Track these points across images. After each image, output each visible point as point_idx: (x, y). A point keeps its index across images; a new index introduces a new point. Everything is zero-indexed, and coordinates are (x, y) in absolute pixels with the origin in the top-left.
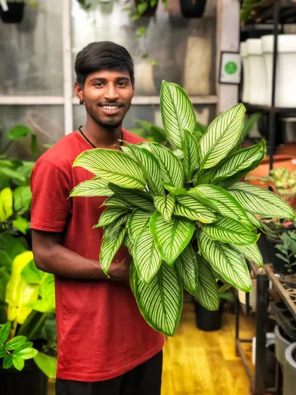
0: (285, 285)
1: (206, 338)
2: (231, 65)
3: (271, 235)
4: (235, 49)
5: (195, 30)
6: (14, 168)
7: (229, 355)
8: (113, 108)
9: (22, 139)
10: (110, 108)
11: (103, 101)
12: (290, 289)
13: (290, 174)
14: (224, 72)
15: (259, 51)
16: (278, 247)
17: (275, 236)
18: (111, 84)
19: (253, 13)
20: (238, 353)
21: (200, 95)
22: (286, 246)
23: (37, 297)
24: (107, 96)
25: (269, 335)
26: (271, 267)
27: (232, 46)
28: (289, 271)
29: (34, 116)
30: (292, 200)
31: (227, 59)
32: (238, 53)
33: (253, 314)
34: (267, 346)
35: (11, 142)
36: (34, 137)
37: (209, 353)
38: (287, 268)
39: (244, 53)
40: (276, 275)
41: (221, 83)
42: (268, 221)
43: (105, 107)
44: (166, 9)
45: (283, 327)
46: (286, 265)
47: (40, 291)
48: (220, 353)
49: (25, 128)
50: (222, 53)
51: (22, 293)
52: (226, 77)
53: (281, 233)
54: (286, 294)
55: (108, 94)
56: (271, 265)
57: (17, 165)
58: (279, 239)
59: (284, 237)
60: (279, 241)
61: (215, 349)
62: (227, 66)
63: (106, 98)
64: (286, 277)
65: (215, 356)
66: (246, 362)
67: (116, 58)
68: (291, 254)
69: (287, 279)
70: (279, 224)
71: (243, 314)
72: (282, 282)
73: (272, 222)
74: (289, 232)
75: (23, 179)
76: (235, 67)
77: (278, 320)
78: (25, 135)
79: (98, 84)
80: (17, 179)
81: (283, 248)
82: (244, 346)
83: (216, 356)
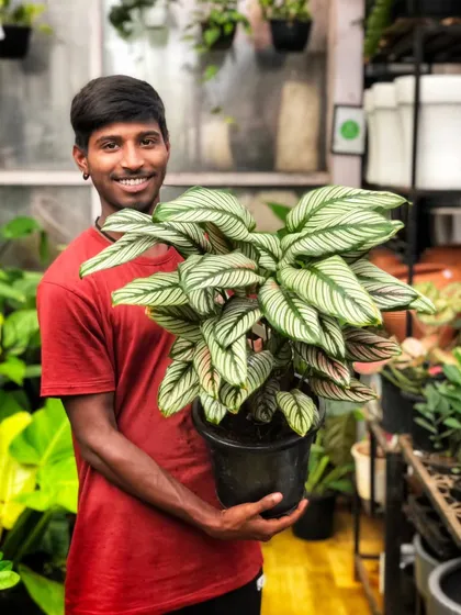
0: (430, 468)
1: (309, 551)
2: (349, 127)
3: (408, 388)
4: (356, 101)
5: (294, 73)
6: (9, 283)
7: (344, 580)
8: (137, 181)
9: (25, 238)
10: (132, 182)
11: (119, 172)
12: (438, 475)
13: (438, 292)
14: (338, 136)
15: (392, 103)
16: (420, 407)
17: (413, 390)
18: (130, 144)
19: (383, 43)
20: (357, 576)
21: (302, 172)
22: (431, 406)
23: (33, 486)
24: (125, 165)
25: (406, 548)
26: (408, 440)
27: (351, 95)
28: (437, 446)
29: (45, 203)
30: (442, 333)
31: (343, 116)
32: (360, 106)
33: (381, 515)
34: (402, 565)
35: (9, 242)
36: (43, 235)
37: (312, 576)
38: (433, 443)
39: (369, 106)
40: (417, 453)
41: (334, 153)
42: (402, 366)
43: (124, 182)
44: (250, 40)
45: (427, 537)
46: (432, 438)
47: (38, 477)
48: (329, 577)
49: (31, 221)
50: (336, 107)
51: (10, 480)
52: (342, 144)
53: (423, 386)
54: (432, 483)
55: (127, 161)
56: (408, 436)
57: (14, 277)
58: (421, 394)
59: (428, 391)
60: (420, 398)
61: (322, 569)
62: (344, 127)
63: (124, 168)
64: (432, 456)
65: (321, 580)
66: (370, 591)
67: (135, 102)
68: (440, 420)
69: (434, 459)
70: (420, 370)
71: (365, 514)
72: (425, 465)
73: (409, 368)
74: (437, 384)
75: (22, 298)
76: (355, 128)
77: (419, 526)
78: (29, 231)
79: (110, 146)
80: (14, 300)
81: (427, 409)
82: (367, 565)
83: (323, 582)
